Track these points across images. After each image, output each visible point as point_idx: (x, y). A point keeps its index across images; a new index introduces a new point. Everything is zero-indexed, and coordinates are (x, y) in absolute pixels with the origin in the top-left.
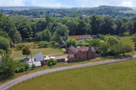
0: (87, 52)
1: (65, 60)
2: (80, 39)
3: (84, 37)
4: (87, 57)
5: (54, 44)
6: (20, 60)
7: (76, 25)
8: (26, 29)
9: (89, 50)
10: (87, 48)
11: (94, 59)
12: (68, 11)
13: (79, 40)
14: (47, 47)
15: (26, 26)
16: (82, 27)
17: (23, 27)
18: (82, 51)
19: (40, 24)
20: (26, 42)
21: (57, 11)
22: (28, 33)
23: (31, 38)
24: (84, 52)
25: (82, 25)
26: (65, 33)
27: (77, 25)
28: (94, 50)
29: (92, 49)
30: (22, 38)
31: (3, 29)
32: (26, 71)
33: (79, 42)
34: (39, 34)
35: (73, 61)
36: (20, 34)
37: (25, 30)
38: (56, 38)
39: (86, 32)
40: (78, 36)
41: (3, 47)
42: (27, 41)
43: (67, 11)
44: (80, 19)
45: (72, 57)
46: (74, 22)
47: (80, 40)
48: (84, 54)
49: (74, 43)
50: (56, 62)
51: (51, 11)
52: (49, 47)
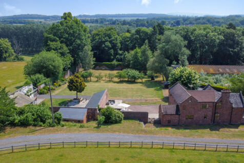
0: (215, 105)
1: (149, 117)
2: (217, 72)
3: (229, 69)
4: (214, 120)
5: (153, 78)
6: (64, 100)
7: (215, 41)
8: (108, 44)
9: (221, 100)
10: (217, 96)
11: (232, 130)
12: (218, 20)
13: (213, 74)
14: (137, 83)
15: (110, 38)
16: (232, 46)
17: (104, 40)
18: (199, 100)
19: (138, 36)
20: (106, 70)
21: (194, 22)
22: (112, 51)
23: (115, 62)
24: (204, 105)
25: (230, 42)
26: (180, 56)
27: (218, 41)
28: (236, 103)
29: (232, 100)
30: (95, 59)
31: (62, 39)
32: (35, 125)
33: (212, 81)
34: (129, 55)
35: (169, 122)
36: (91, 51)
37: (106, 46)
38: (157, 64)
39: (240, 59)
40: (214, 67)
41: (47, 71)
42: (107, 68)
43: (216, 20)
44: (228, 28)
45: (169, 112)
46: (212, 34)
47: (216, 76)
48: (204, 110)
49: (190, 80)
50: (119, 117)
51: (183, 21)
52: (140, 83)
